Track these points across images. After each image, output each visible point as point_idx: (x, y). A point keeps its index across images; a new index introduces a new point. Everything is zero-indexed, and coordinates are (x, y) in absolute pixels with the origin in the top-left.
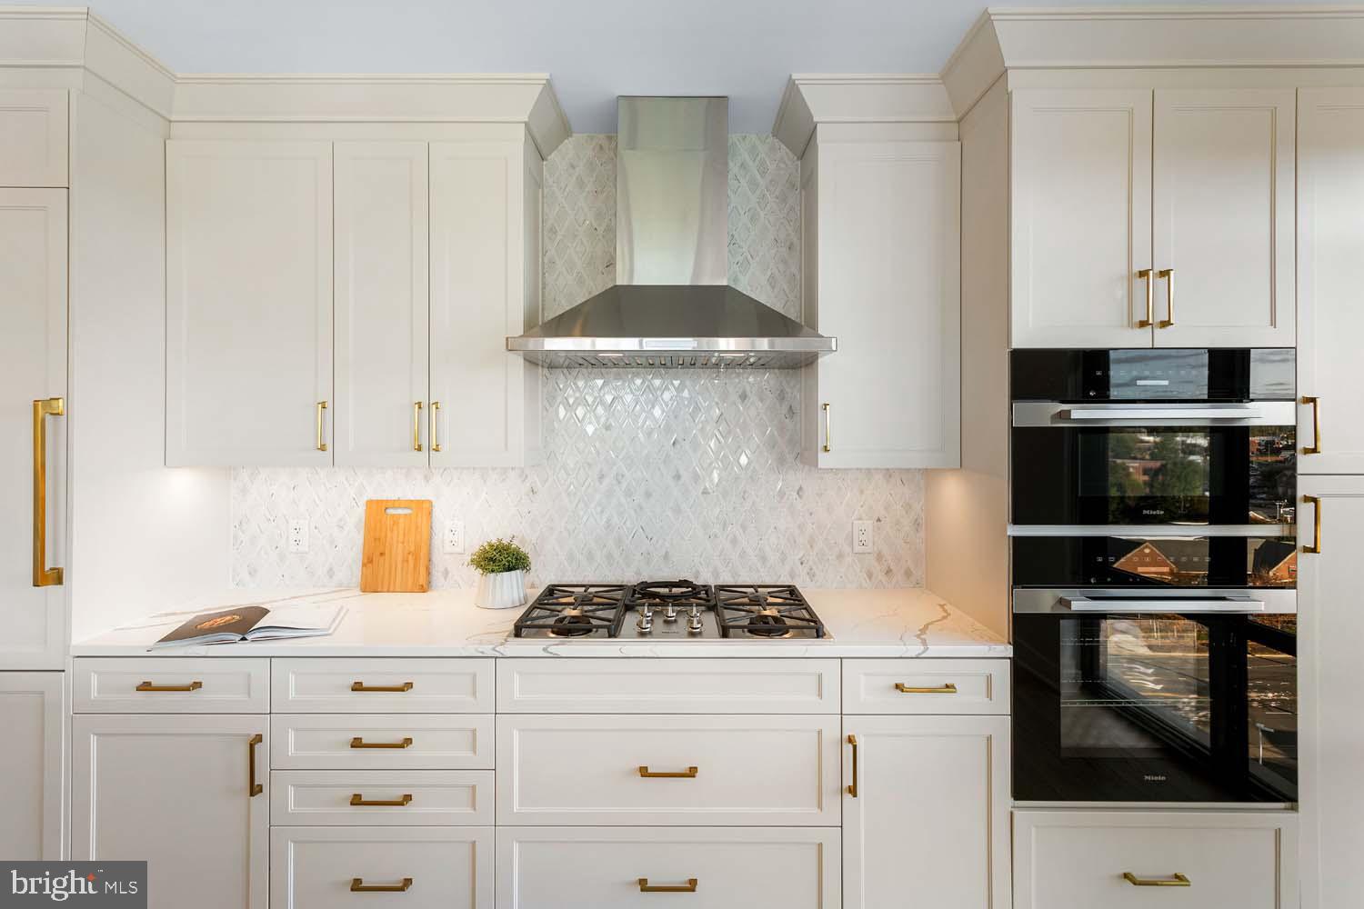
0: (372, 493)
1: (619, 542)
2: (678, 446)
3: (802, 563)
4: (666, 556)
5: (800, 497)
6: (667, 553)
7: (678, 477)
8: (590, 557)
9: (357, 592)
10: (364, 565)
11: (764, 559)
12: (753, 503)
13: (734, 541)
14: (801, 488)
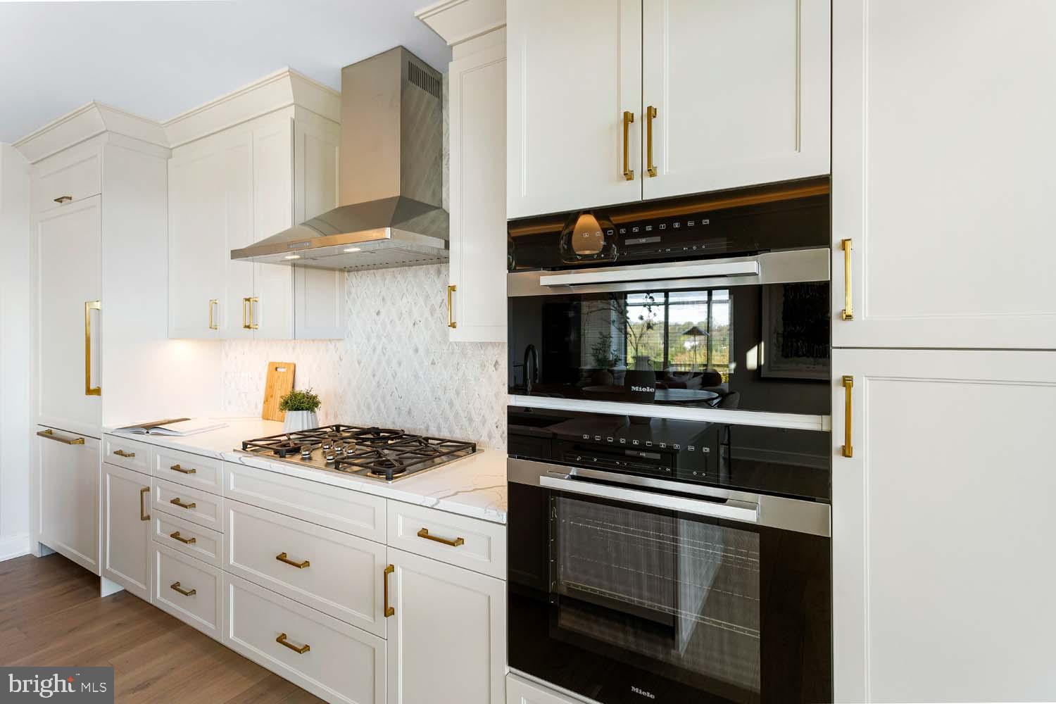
0: (272, 359)
1: (384, 398)
2: (416, 326)
3: (497, 427)
4: (409, 412)
5: (496, 369)
6: (410, 409)
7: (416, 351)
8: (369, 408)
9: (261, 419)
10: (264, 402)
11: (470, 420)
12: (464, 374)
13: (451, 404)
14: (497, 362)
